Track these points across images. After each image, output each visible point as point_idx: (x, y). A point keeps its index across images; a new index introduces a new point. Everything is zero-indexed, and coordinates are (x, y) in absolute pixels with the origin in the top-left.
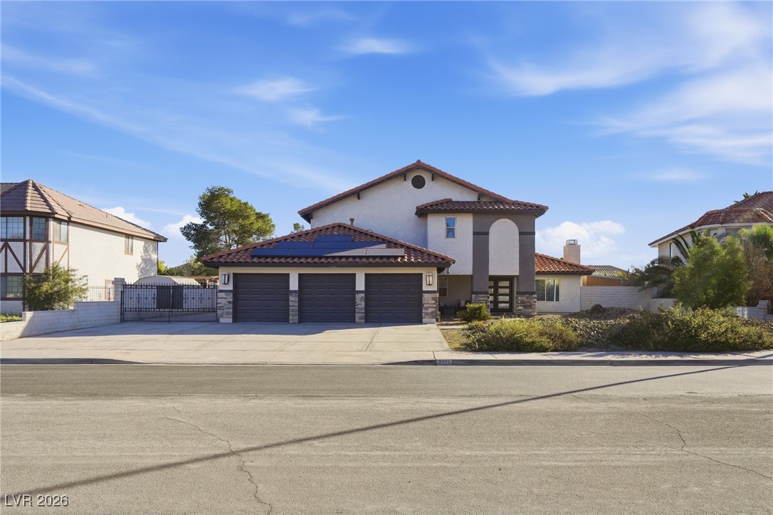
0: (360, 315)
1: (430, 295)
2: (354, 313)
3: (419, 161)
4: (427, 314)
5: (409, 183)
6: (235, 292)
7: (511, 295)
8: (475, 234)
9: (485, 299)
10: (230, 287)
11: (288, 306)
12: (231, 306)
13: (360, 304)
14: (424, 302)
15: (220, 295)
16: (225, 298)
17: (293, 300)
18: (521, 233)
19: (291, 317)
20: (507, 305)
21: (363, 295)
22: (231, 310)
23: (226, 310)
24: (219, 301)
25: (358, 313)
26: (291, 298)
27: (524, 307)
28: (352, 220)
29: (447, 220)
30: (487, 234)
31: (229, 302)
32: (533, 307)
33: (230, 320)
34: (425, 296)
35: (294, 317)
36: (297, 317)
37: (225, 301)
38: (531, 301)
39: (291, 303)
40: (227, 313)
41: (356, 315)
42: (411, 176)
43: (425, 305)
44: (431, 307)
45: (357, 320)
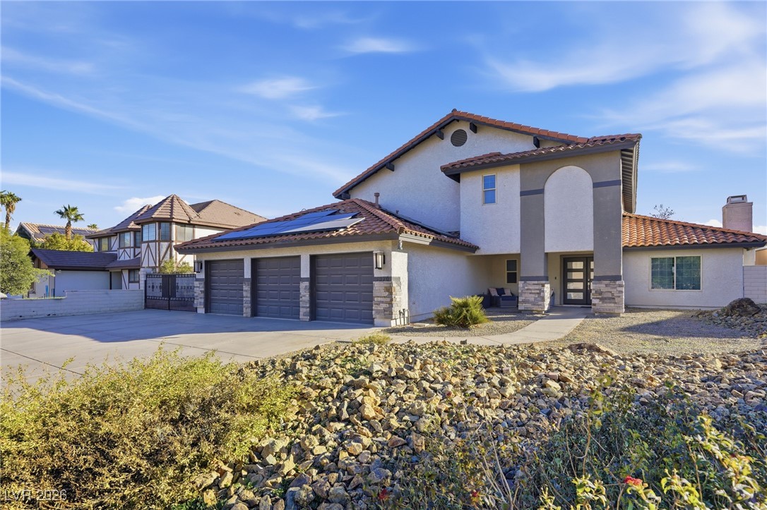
0: (305, 310)
1: (382, 283)
2: (298, 307)
3: (454, 110)
4: (378, 312)
5: (447, 141)
6: (206, 281)
7: (586, 280)
8: (522, 194)
9: (537, 287)
10: (203, 275)
11: (242, 297)
12: (203, 295)
13: (304, 296)
14: (375, 293)
15: (195, 284)
16: (199, 287)
17: (246, 290)
18: (596, 185)
19: (245, 310)
20: (580, 296)
21: (307, 284)
22: (203, 301)
23: (200, 300)
24: (195, 290)
25: (303, 307)
26: (244, 288)
27: (601, 299)
28: (377, 195)
29: (485, 179)
30: (542, 191)
31: (202, 292)
32: (617, 300)
33: (203, 310)
34: (376, 284)
35: (248, 310)
36: (250, 310)
37: (199, 290)
38: (614, 291)
39: (245, 294)
40: (201, 303)
41: (301, 310)
42: (450, 132)
43: (376, 299)
44: (383, 302)
45: (301, 317)
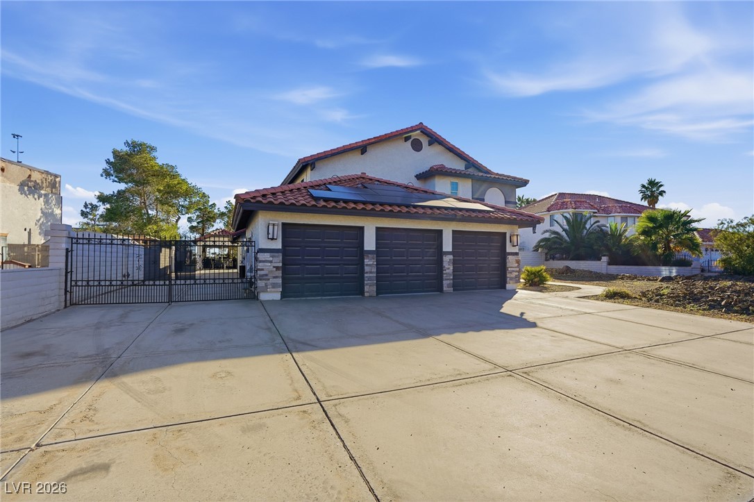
0: (448, 282)
1: (513, 257)
2: (441, 280)
3: (421, 123)
4: (511, 279)
6: (284, 252)
10: (278, 245)
11: (362, 272)
12: (279, 273)
13: (448, 269)
14: (508, 265)
15: (261, 256)
16: (271, 262)
17: (370, 263)
18: (506, 202)
19: (366, 288)
21: (451, 257)
22: (280, 281)
23: (272, 281)
24: (260, 265)
25: (446, 280)
26: (366, 261)
29: (451, 184)
30: (483, 200)
31: (277, 268)
33: (277, 296)
34: (510, 257)
35: (371, 288)
36: (374, 288)
37: (270, 265)
39: (367, 269)
40: (274, 285)
41: (444, 282)
43: (509, 269)
44: (513, 271)
45: (444, 289)
